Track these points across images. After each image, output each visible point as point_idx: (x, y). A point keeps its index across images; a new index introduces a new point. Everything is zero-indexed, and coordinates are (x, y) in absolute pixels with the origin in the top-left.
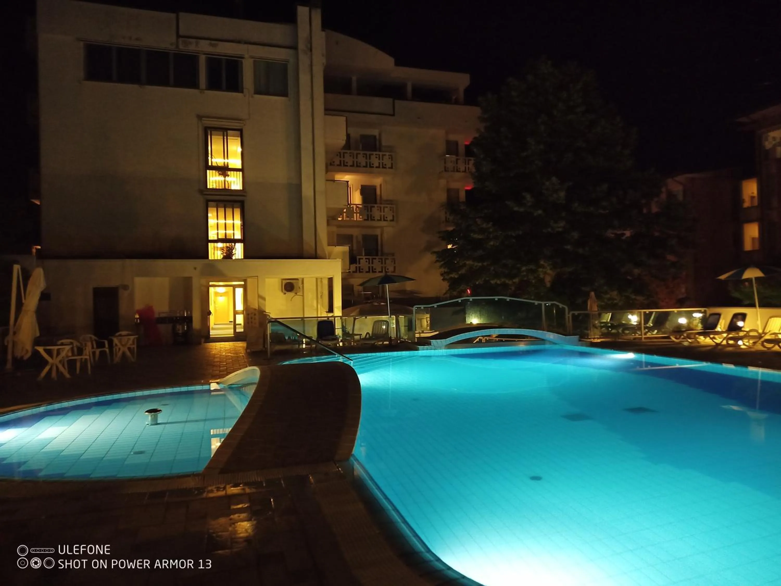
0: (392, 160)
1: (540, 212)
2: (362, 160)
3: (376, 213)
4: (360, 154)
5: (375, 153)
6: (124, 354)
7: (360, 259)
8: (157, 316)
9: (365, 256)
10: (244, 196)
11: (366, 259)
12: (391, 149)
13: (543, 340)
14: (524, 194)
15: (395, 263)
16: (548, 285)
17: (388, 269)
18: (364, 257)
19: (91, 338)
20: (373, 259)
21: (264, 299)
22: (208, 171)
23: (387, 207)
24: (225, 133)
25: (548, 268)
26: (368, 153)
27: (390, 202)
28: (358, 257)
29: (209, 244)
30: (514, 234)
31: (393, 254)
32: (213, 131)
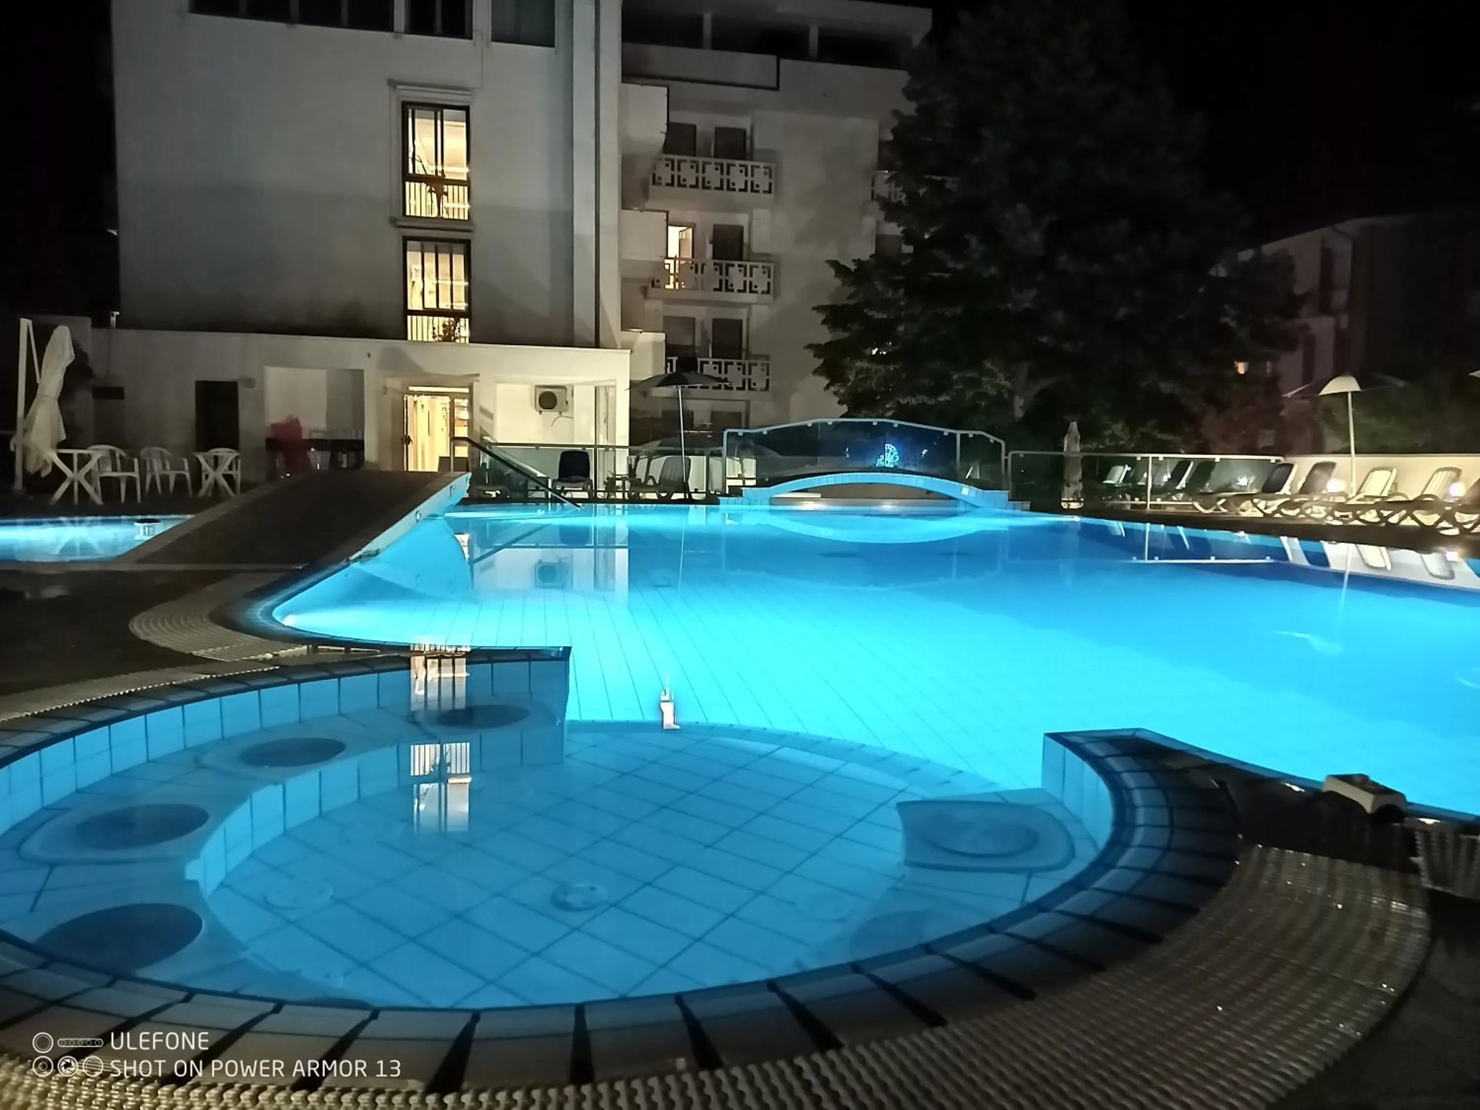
0: (770, 177)
1: (993, 270)
2: (713, 175)
3: (737, 278)
4: (709, 163)
5: (738, 163)
6: (216, 482)
7: (702, 363)
8: (305, 436)
9: (713, 357)
10: (469, 231)
11: (714, 363)
12: (770, 156)
13: (951, 498)
14: (966, 236)
15: (768, 374)
16: (1019, 413)
17: (754, 384)
18: (711, 361)
19: (161, 453)
20: (727, 364)
21: (491, 416)
22: (407, 183)
23: (757, 267)
24: (439, 114)
25: (1001, 376)
26: (725, 162)
27: (765, 257)
28: (699, 360)
29: (409, 317)
30: (948, 314)
31: (767, 357)
32: (418, 109)
